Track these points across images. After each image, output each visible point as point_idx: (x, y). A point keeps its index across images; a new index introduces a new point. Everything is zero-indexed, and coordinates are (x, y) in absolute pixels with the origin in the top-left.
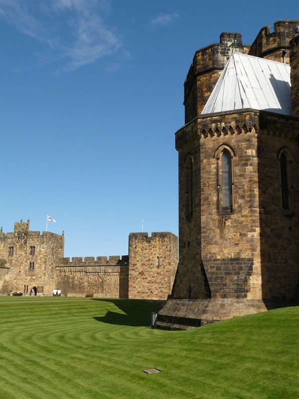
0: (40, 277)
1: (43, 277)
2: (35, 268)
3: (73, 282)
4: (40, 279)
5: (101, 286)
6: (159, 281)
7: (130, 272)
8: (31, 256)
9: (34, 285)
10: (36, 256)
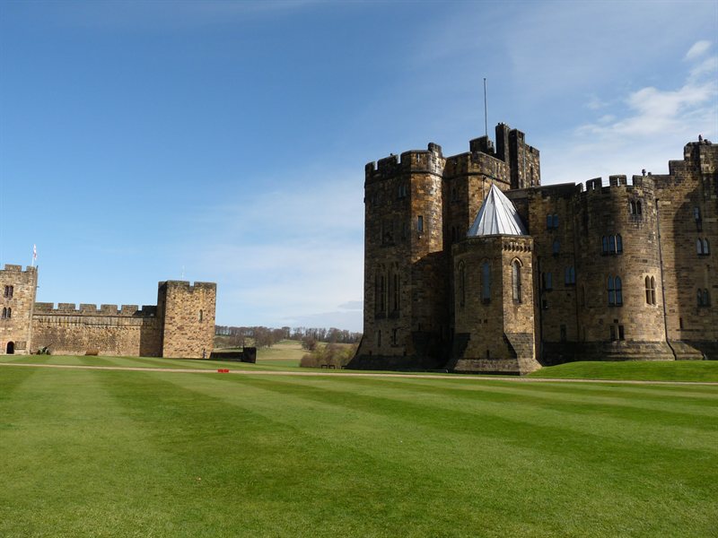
0: (21, 329)
1: (25, 329)
2: (13, 316)
3: (63, 336)
4: (20, 332)
5: (112, 342)
6: (201, 337)
7: (166, 326)
8: (5, 299)
9: (11, 340)
10: (15, 300)
